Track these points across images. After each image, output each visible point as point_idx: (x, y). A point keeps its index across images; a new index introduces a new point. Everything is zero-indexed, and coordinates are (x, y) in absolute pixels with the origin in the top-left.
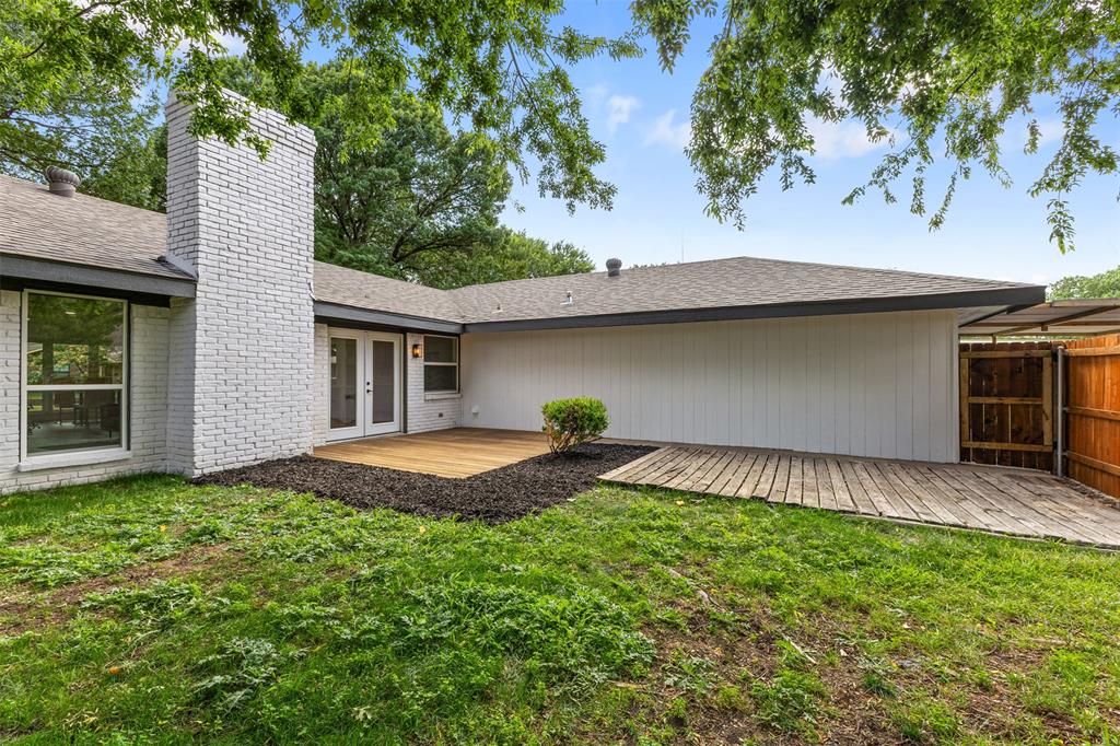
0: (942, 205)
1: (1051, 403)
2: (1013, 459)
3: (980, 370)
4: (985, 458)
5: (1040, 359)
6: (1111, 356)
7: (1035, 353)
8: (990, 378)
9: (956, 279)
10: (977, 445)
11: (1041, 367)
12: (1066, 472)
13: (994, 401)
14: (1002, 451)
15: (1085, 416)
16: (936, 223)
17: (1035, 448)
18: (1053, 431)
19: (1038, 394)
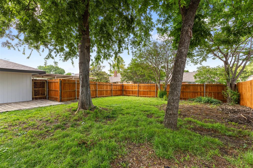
0: (29, 55)
1: (46, 89)
2: (40, 98)
3: (36, 84)
4: (36, 99)
5: (45, 82)
6: (54, 82)
7: (44, 81)
8: (37, 85)
9: (32, 68)
10: (35, 97)
11: (45, 83)
12: (48, 99)
13: (38, 89)
14: (39, 97)
15: (51, 90)
16: (28, 58)
17: (44, 96)
18: (46, 93)
19: (44, 88)
